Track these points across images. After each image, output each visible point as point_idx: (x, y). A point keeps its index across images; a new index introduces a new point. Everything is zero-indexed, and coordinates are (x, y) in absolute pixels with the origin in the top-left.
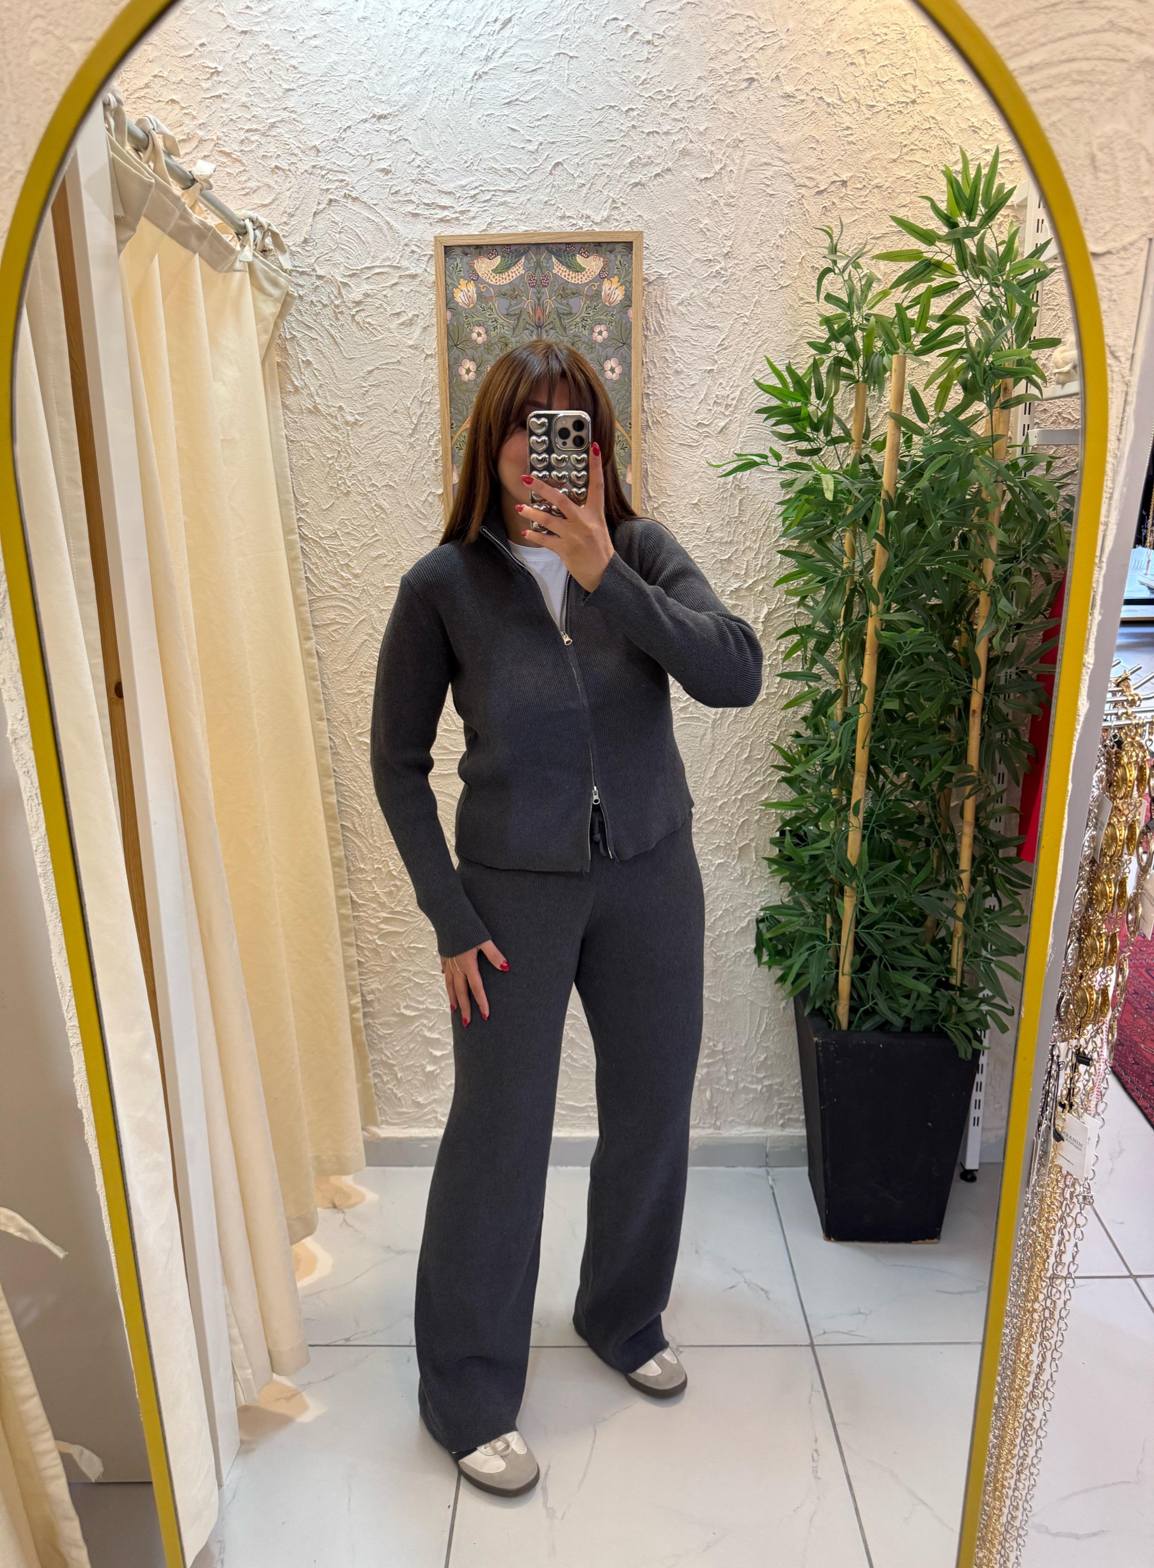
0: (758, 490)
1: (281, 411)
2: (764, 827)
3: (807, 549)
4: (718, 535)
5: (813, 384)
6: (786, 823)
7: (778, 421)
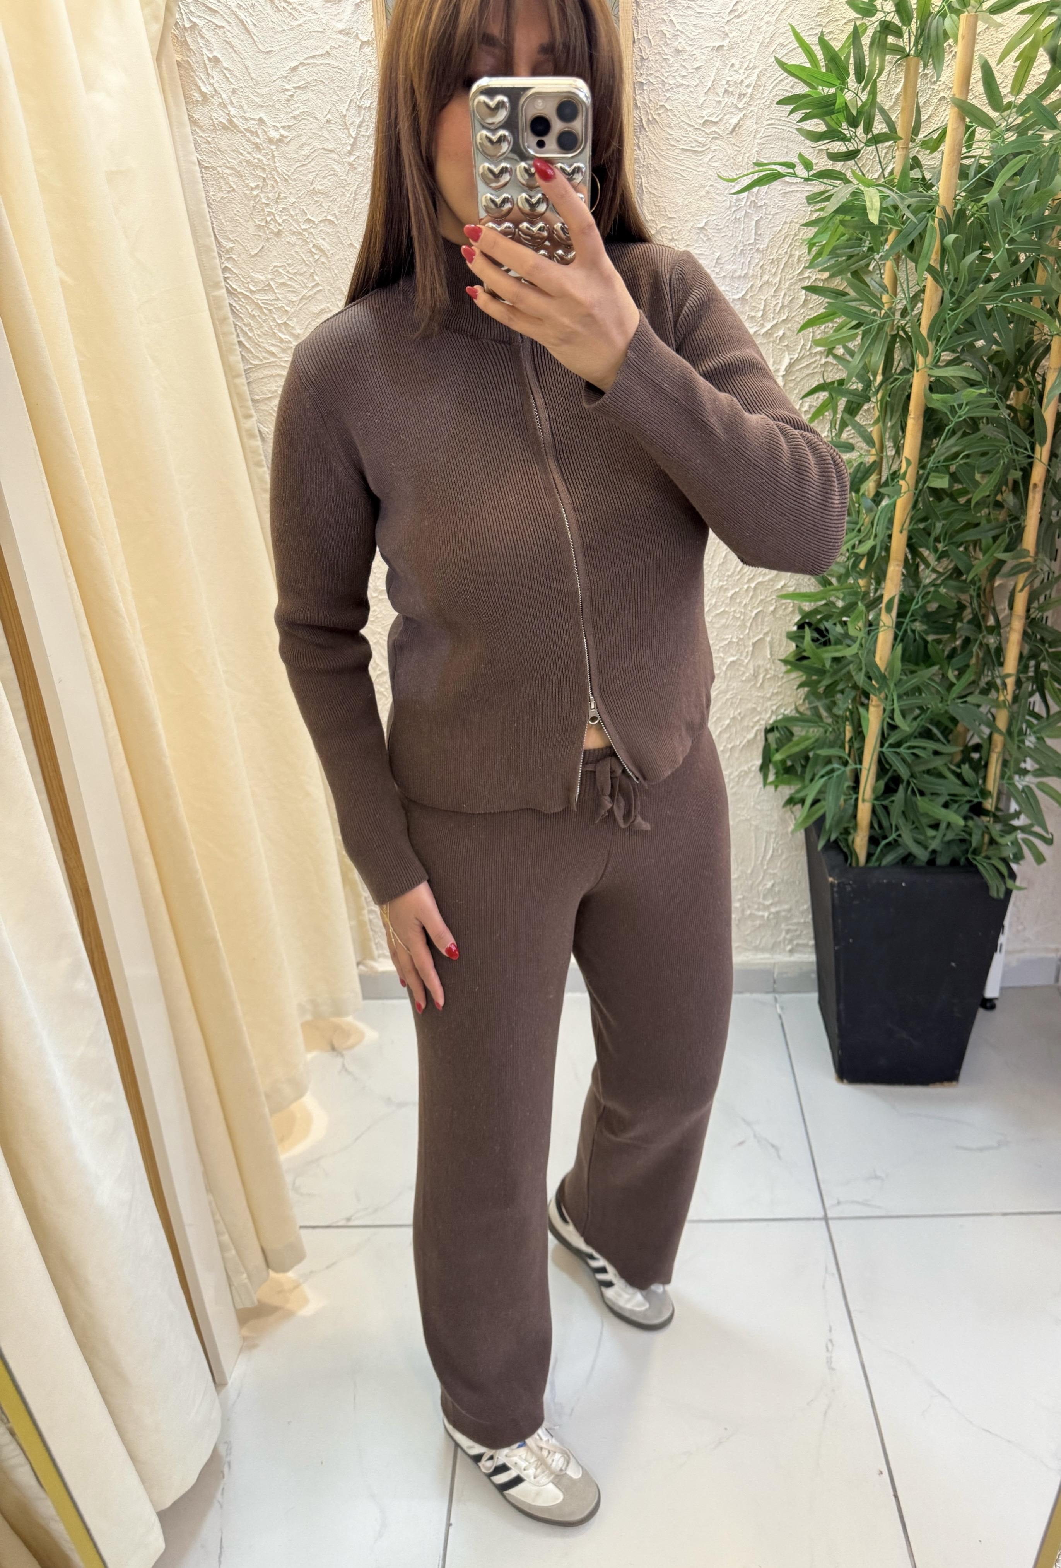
0: (778, 208)
1: (188, 130)
2: (780, 618)
3: (839, 283)
4: (729, 267)
5: (852, 61)
6: (805, 615)
7: (807, 114)
